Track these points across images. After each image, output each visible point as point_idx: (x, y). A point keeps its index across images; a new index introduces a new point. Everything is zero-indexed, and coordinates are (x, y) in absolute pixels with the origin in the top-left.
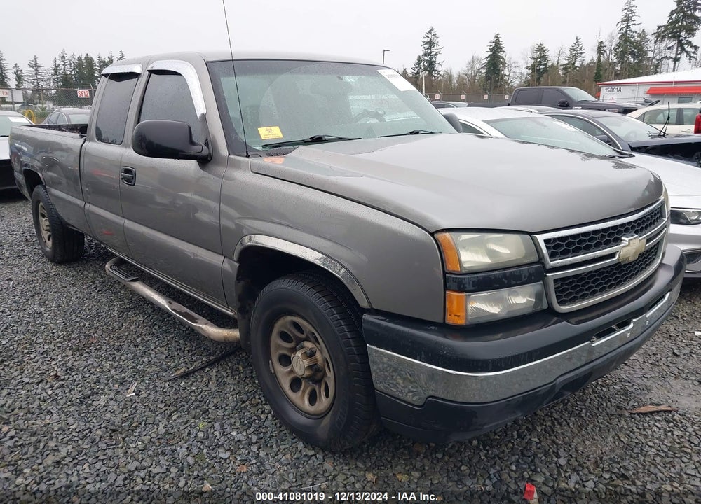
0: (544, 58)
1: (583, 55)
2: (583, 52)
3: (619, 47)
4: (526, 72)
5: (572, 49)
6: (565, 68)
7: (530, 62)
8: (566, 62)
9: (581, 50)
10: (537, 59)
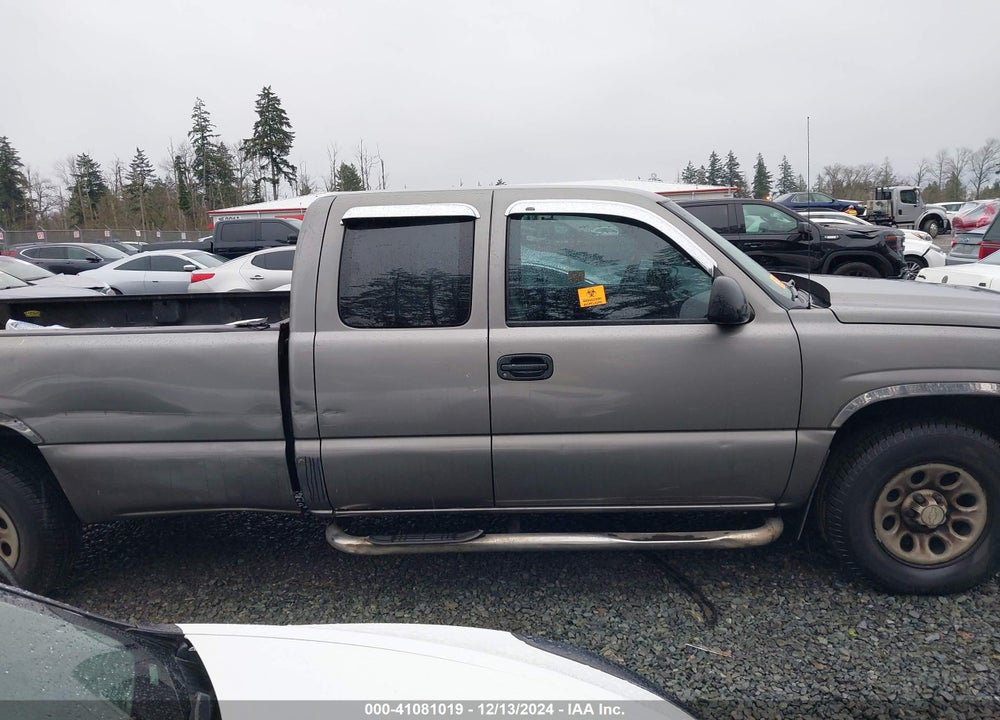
0: (95, 175)
1: (152, 173)
2: (151, 169)
3: (198, 165)
4: (68, 195)
5: (134, 166)
6: (130, 189)
7: (73, 182)
8: (129, 182)
9: (147, 166)
10: (82, 176)
